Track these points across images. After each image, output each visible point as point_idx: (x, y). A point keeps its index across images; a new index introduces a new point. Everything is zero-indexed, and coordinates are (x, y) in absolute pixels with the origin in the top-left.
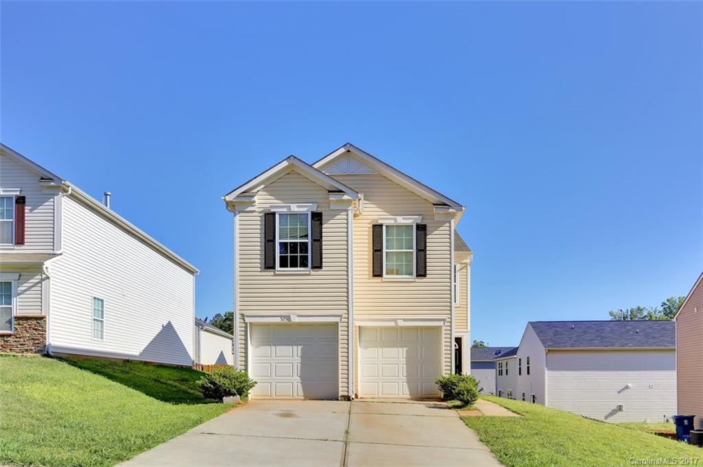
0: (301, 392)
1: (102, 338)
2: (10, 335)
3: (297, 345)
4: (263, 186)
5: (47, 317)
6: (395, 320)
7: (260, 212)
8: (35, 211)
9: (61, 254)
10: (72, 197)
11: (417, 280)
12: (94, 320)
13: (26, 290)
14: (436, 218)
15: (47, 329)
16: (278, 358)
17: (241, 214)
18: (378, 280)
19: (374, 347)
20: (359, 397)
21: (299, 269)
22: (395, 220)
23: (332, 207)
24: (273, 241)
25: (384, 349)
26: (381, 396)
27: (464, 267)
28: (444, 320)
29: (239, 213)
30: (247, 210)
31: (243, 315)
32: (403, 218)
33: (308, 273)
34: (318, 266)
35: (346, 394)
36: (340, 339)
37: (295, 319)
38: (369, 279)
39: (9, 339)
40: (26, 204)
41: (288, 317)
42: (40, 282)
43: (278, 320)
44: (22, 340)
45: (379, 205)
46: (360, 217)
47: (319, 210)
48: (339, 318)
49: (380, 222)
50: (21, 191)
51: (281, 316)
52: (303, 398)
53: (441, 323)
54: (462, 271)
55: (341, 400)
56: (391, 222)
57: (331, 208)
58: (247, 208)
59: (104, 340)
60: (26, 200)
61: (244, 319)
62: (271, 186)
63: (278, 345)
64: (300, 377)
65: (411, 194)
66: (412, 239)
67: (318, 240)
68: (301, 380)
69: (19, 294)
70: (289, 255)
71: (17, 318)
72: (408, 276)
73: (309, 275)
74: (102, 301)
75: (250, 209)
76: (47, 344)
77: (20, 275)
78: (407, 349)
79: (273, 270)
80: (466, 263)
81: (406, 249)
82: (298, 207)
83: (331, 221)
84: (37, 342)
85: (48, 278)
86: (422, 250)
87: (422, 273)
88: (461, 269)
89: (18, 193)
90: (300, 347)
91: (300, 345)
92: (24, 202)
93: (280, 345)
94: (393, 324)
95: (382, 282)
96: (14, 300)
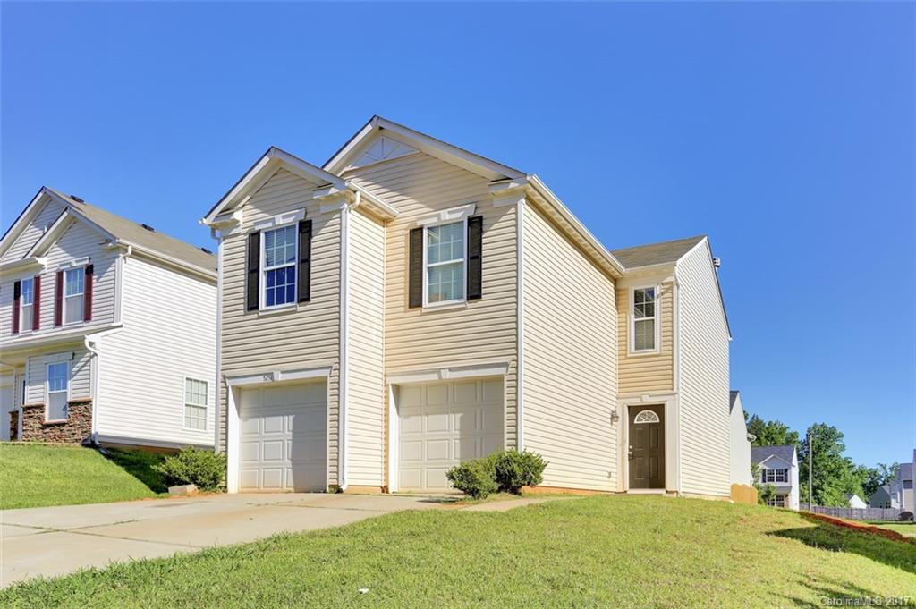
0: (291, 483)
1: (205, 429)
2: (64, 424)
3: (288, 414)
4: (248, 197)
5: (94, 401)
6: (438, 371)
7: (245, 234)
8: (101, 280)
9: (121, 326)
10: (137, 255)
11: (469, 305)
12: (186, 405)
13: (79, 371)
14: (497, 203)
15: (93, 416)
16: (267, 434)
17: (226, 241)
18: (417, 312)
19: (417, 415)
20: (391, 491)
21: (286, 305)
22: (439, 216)
23: (323, 209)
24: (257, 271)
25: (430, 417)
26: (425, 489)
27: (668, 289)
28: (506, 365)
29: (224, 240)
30: (231, 233)
31: (224, 376)
32: (449, 212)
33: (294, 309)
34: (305, 298)
35: (335, 482)
36: (328, 400)
37: (279, 377)
38: (405, 312)
39: (64, 428)
40: (94, 273)
41: (270, 375)
42: (89, 361)
43: (260, 380)
44: (73, 428)
45: (419, 199)
46: (396, 221)
47: (308, 218)
48: (329, 371)
49: (419, 224)
50: (90, 259)
51: (264, 375)
52: (292, 489)
53: (502, 371)
54: (665, 295)
55: (331, 492)
56: (432, 221)
57: (322, 211)
58: (232, 230)
59: (208, 430)
60: (94, 269)
61: (225, 382)
62: (259, 196)
63: (267, 416)
64: (291, 460)
65: (464, 173)
66: (463, 242)
67: (305, 261)
68: (293, 464)
69: (73, 376)
70: (275, 287)
71: (71, 404)
72: (456, 301)
73: (295, 312)
74: (206, 383)
75: (234, 231)
76: (93, 432)
77: (74, 354)
78: (460, 415)
79: (256, 311)
80: (672, 283)
81: (454, 259)
82: (284, 217)
83: (323, 231)
84: (85, 430)
85: (96, 354)
86: (475, 258)
87: (475, 293)
88: (662, 294)
89: (87, 262)
90: (291, 417)
91: (292, 414)
92: (92, 272)
93: (271, 416)
94: (435, 377)
95: (423, 314)
96: (69, 383)
